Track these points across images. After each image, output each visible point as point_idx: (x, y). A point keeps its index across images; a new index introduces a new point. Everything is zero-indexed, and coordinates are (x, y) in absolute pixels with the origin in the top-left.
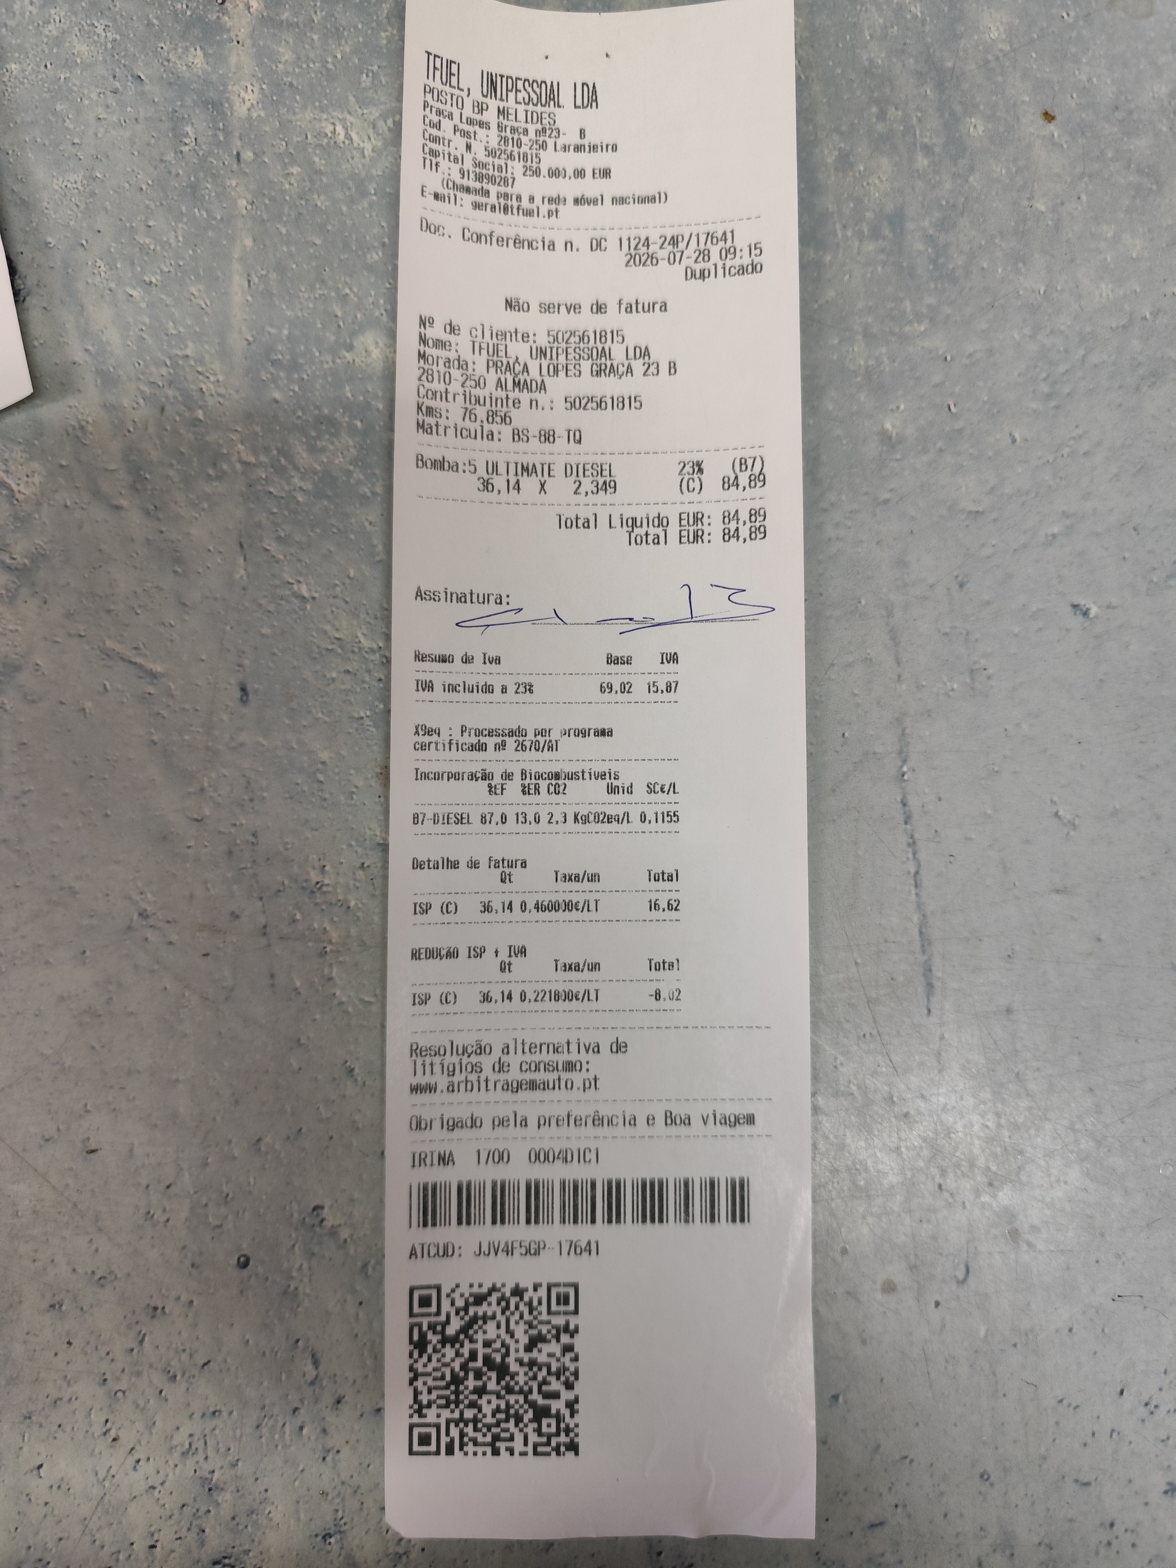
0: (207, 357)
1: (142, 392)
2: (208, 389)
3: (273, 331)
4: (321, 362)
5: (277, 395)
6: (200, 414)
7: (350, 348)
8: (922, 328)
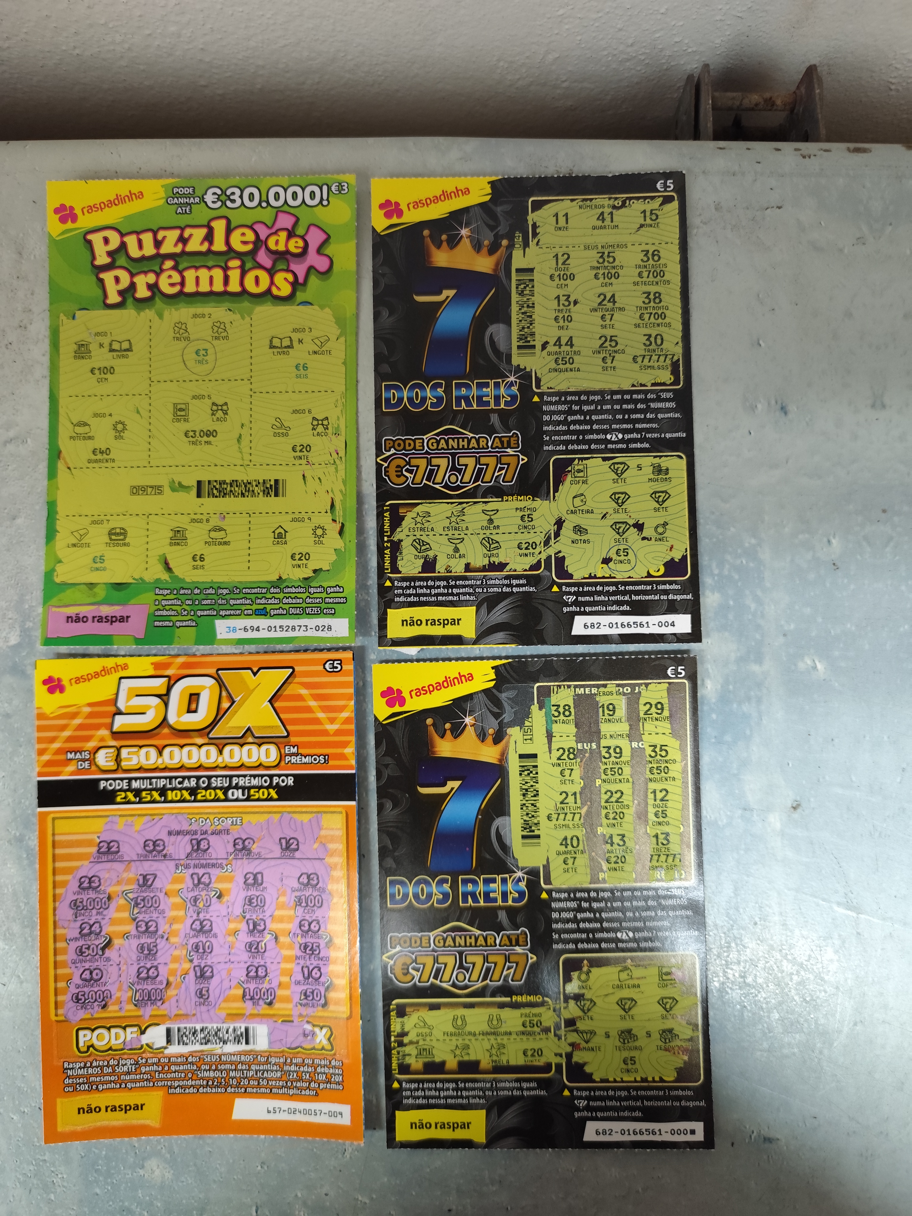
0: (57, 1162)
1: (19, 1179)
2: (57, 1182)
3: (96, 1151)
4: (125, 1174)
5: (98, 1191)
6: (52, 1197)
7: (143, 1167)
8: (494, 1189)
